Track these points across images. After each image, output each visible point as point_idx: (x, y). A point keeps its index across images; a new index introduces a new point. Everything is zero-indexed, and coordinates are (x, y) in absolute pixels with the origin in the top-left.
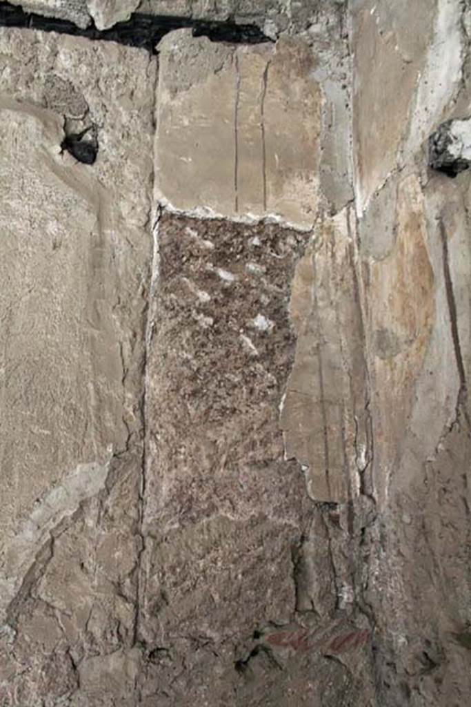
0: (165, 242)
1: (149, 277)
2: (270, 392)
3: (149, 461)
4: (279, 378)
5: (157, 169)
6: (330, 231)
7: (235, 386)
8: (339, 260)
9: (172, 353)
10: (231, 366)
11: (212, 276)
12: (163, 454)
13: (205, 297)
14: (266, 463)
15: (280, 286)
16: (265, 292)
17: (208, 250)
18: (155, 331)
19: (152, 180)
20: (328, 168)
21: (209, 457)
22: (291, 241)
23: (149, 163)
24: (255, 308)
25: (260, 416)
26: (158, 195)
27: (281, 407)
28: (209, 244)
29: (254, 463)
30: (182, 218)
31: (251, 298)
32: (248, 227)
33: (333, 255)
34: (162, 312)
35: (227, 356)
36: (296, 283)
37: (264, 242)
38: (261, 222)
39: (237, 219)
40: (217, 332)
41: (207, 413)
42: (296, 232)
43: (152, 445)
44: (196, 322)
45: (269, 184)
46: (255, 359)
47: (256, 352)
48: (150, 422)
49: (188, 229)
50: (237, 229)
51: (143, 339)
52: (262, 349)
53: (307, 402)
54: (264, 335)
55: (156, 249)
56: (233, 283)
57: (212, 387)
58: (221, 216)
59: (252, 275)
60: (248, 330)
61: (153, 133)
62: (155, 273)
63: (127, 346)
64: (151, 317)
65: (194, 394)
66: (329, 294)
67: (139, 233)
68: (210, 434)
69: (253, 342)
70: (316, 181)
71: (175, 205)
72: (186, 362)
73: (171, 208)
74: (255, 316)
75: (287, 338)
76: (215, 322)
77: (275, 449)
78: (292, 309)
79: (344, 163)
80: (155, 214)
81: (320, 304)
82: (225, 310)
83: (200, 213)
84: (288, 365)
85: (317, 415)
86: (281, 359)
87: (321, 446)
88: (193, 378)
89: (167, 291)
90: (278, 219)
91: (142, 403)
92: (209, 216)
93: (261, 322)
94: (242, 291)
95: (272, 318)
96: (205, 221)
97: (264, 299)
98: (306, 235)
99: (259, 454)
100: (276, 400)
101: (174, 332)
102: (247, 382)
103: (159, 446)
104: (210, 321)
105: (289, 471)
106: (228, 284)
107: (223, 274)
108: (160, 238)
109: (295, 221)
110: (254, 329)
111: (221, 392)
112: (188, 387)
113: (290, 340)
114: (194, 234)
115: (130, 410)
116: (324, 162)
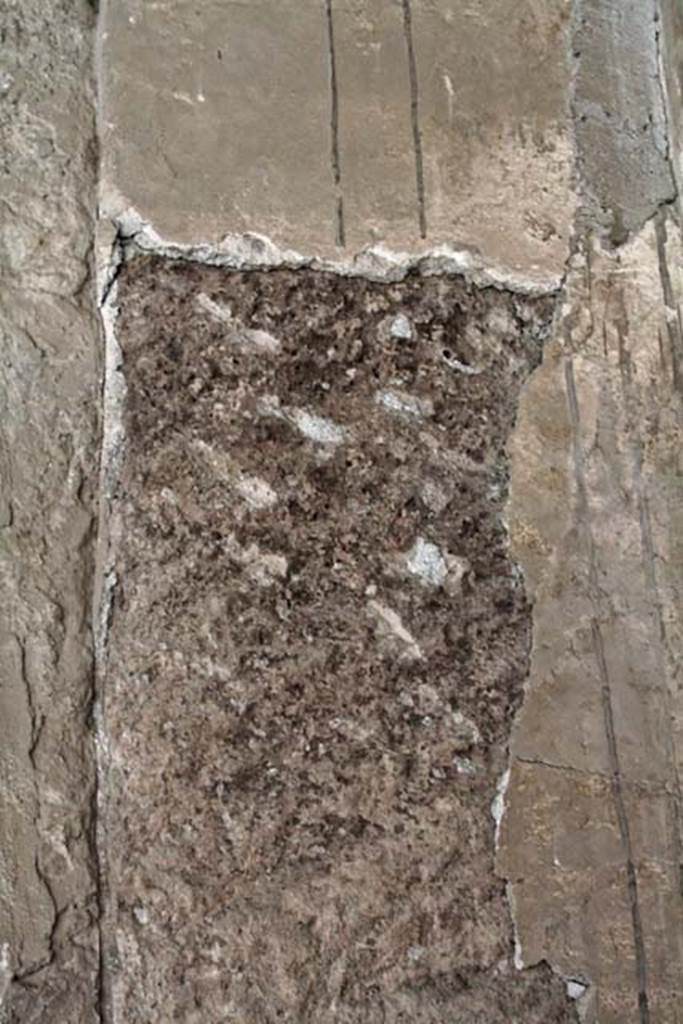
0: (140, 338)
1: (96, 442)
2: (462, 767)
3: (117, 990)
4: (488, 725)
5: (105, 127)
6: (613, 290)
7: (359, 755)
8: (642, 375)
9: (171, 664)
10: (344, 694)
11: (280, 433)
12: (160, 966)
13: (260, 493)
14: (462, 982)
15: (478, 457)
16: (435, 472)
17: (265, 358)
18: (118, 600)
19: (93, 159)
20: (596, 109)
21: (296, 970)
22: (501, 321)
23: (80, 108)
24: (406, 521)
25: (440, 839)
26: (111, 202)
27: (499, 810)
28: (266, 340)
29: (426, 982)
30: (186, 267)
31: (394, 494)
32: (375, 287)
33: (625, 360)
34: (139, 543)
35: (333, 666)
36: (523, 444)
37: (424, 329)
38: (414, 272)
39: (343, 266)
40: (301, 596)
41: (281, 838)
42: (513, 297)
43: (126, 942)
44: (237, 569)
45: (431, 159)
46: (414, 671)
47: (416, 652)
48: (116, 872)
49: (203, 298)
50: (344, 291)
51: (85, 626)
52: (435, 640)
53: (574, 793)
54: (436, 599)
55: (112, 358)
56: (341, 450)
57: (292, 758)
58: (297, 257)
59: (395, 425)
60: (390, 586)
61: (90, 25)
62: (114, 430)
63: (40, 649)
64: (106, 558)
65: (242, 781)
66: (618, 472)
67: (61, 315)
68: (293, 900)
69: (407, 621)
70: (565, 149)
71: (162, 229)
72: (215, 689)
73: (152, 239)
74: (407, 546)
75: (504, 606)
76: (294, 568)
77: (487, 937)
78: (515, 524)
79: (641, 93)
80: (106, 257)
81: (596, 501)
82: (321, 530)
83: (236, 251)
84: (510, 686)
85: (603, 827)
86: (490, 671)
87: (622, 923)
88: (238, 737)
89: (149, 480)
90: (461, 259)
91: (93, 815)
92: (263, 259)
93: (426, 562)
94: (367, 472)
95: (456, 549)
96: (250, 275)
97: (433, 495)
98: (545, 304)
99: (441, 954)
100: (480, 791)
101: (176, 602)
102: (394, 741)
103: (146, 945)
104: (280, 563)
105: (532, 1001)
106: (325, 456)
107: (309, 424)
108: (123, 327)
109: (508, 264)
110: (407, 583)
111: (321, 774)
112: (222, 763)
113: (513, 609)
114: (221, 312)
115: (57, 839)
116: (582, 93)
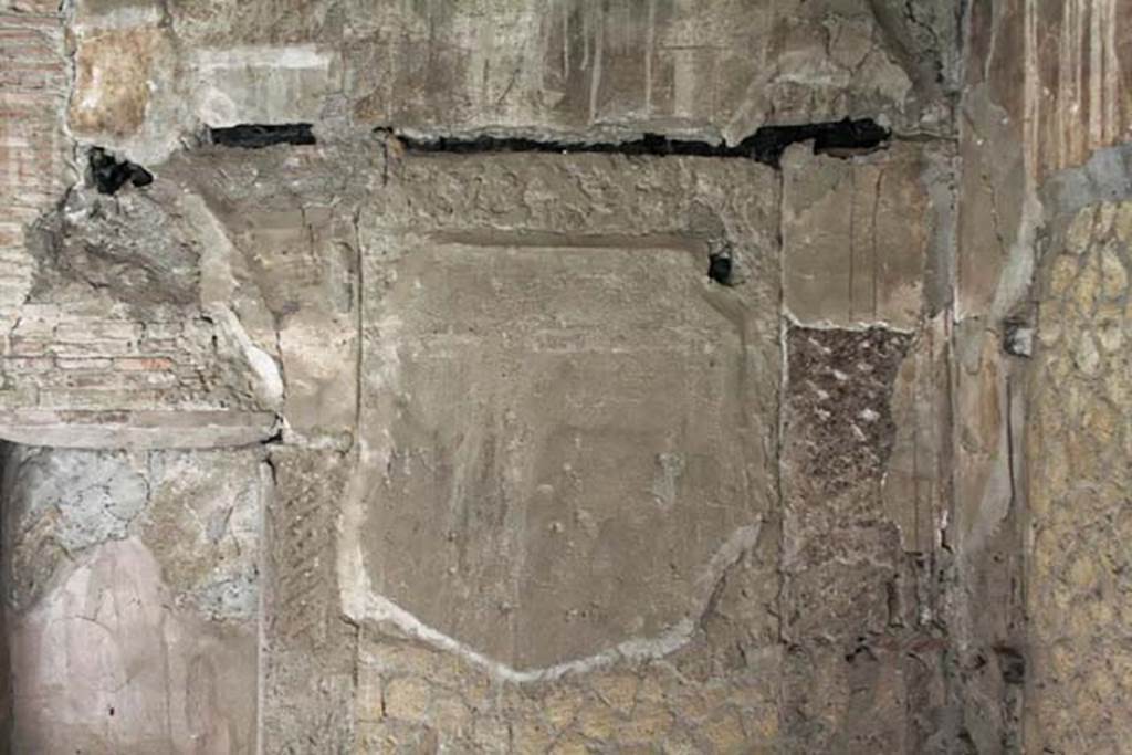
0: (793, 352)
1: (781, 381)
2: (875, 469)
3: (785, 523)
4: (882, 459)
5: (784, 287)
6: (930, 333)
7: (847, 466)
8: (935, 359)
9: (799, 442)
10: (844, 450)
11: (830, 377)
12: (795, 517)
13: (824, 395)
14: (870, 524)
15: (885, 383)
16: (872, 388)
17: (827, 355)
18: (786, 425)
19: (781, 297)
20: (931, 272)
21: (829, 520)
22: (895, 342)
23: (778, 282)
24: (864, 403)
25: (867, 488)
26: (786, 310)
27: (883, 482)
28: (828, 350)
29: (861, 524)
30: (806, 331)
31: (861, 394)
32: (859, 334)
33: (931, 354)
34: (792, 410)
35: (841, 442)
36: (899, 380)
37: (873, 345)
38: (871, 329)
39: (850, 328)
40: (834, 423)
41: (825, 487)
42: (900, 335)
43: (787, 511)
44: (817, 416)
45: (879, 293)
46: (864, 444)
47: (864, 439)
48: (785, 493)
49: (811, 339)
50: (850, 336)
51: (778, 432)
52: (869, 436)
53: (903, 476)
54: (871, 424)
55: (785, 358)
56: (846, 382)
57: (829, 466)
58: (838, 327)
59: (862, 374)
60: (858, 421)
61: (780, 250)
62: (785, 378)
63: (767, 439)
64: (783, 414)
65: (816, 473)
66: (925, 389)
67: (772, 346)
68: (829, 503)
69: (863, 431)
70: (920, 286)
71: (800, 319)
72: (810, 449)
73: (797, 323)
74: (864, 409)
75: (889, 426)
76: (832, 415)
77: (877, 513)
78: (894, 405)
80: (784, 328)
81: (918, 397)
82: (840, 405)
83: (820, 326)
84: (888, 449)
85: (911, 487)
86: (883, 445)
87: (913, 512)
88: (815, 461)
89: (795, 393)
90: (885, 325)
91: (779, 481)
92: (828, 328)
93: (868, 414)
94: (853, 388)
95: (877, 410)
96: (825, 332)
97: (872, 394)
98: (909, 337)
99: (865, 516)
100: (878, 477)
101: (801, 426)
102: (857, 462)
103: (793, 513)
104: (828, 414)
105: (887, 529)
106: (842, 384)
107: (838, 374)
108: (789, 349)
109: (899, 325)
110: (862, 420)
111: (837, 470)
112: (811, 467)
113: (891, 427)
114: (816, 343)
115: (771, 487)
116: (928, 266)
